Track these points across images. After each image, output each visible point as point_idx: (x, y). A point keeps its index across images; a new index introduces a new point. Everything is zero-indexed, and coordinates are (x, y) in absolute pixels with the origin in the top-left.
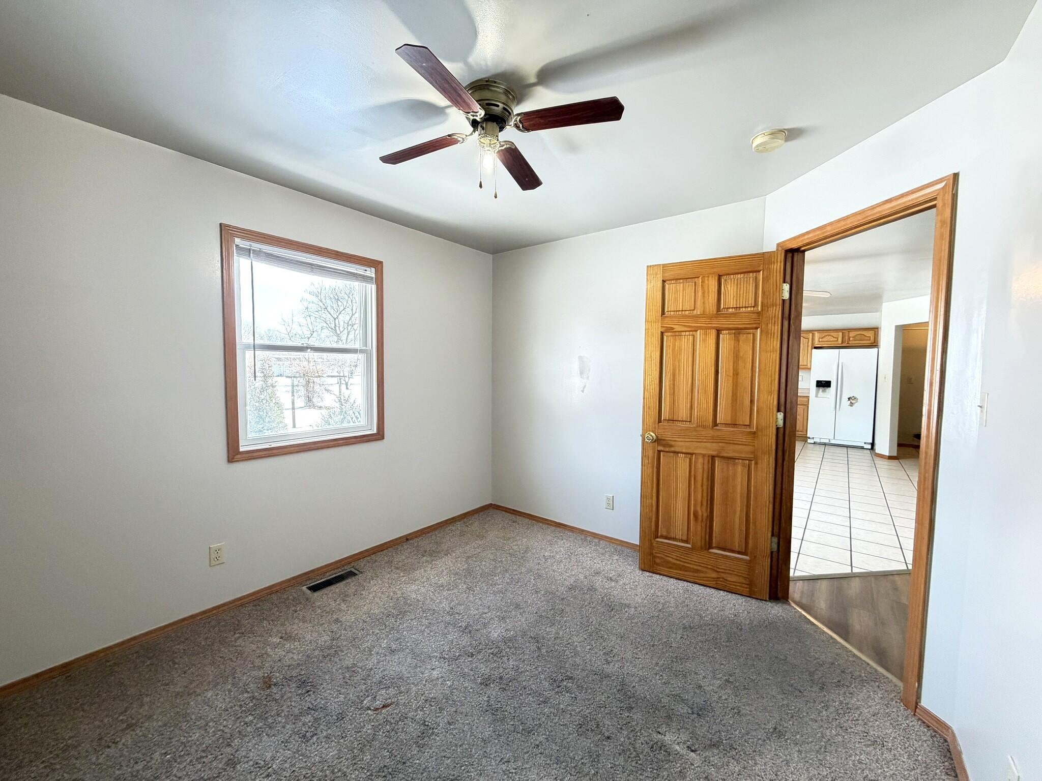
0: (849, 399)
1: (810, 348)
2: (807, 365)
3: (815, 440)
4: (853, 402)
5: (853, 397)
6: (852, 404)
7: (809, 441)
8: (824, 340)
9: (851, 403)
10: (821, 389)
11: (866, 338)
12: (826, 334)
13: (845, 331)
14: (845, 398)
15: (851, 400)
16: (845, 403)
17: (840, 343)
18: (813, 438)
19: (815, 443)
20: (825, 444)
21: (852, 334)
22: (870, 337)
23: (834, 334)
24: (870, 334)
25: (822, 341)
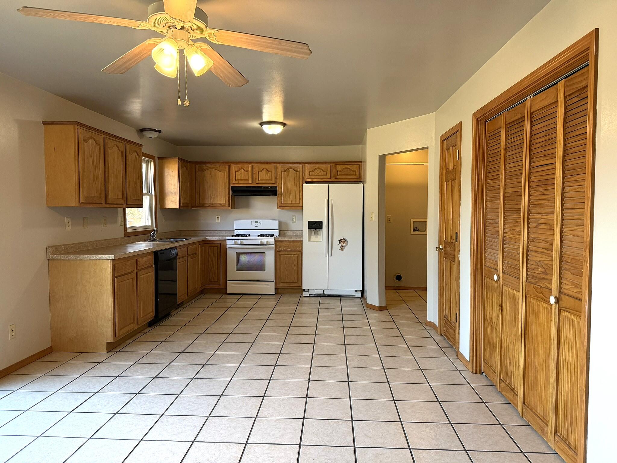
0: (339, 241)
1: (301, 182)
2: (299, 203)
3: (310, 292)
4: (343, 245)
5: (343, 239)
6: (342, 248)
7: (305, 294)
8: (313, 173)
9: (341, 246)
10: (313, 231)
11: (352, 173)
12: (317, 166)
13: (333, 164)
14: (336, 242)
15: (342, 243)
16: (337, 246)
17: (329, 177)
18: (308, 290)
19: (310, 296)
20: (319, 296)
21: (340, 168)
22: (355, 171)
23: (323, 167)
24: (355, 168)
25: (311, 175)
